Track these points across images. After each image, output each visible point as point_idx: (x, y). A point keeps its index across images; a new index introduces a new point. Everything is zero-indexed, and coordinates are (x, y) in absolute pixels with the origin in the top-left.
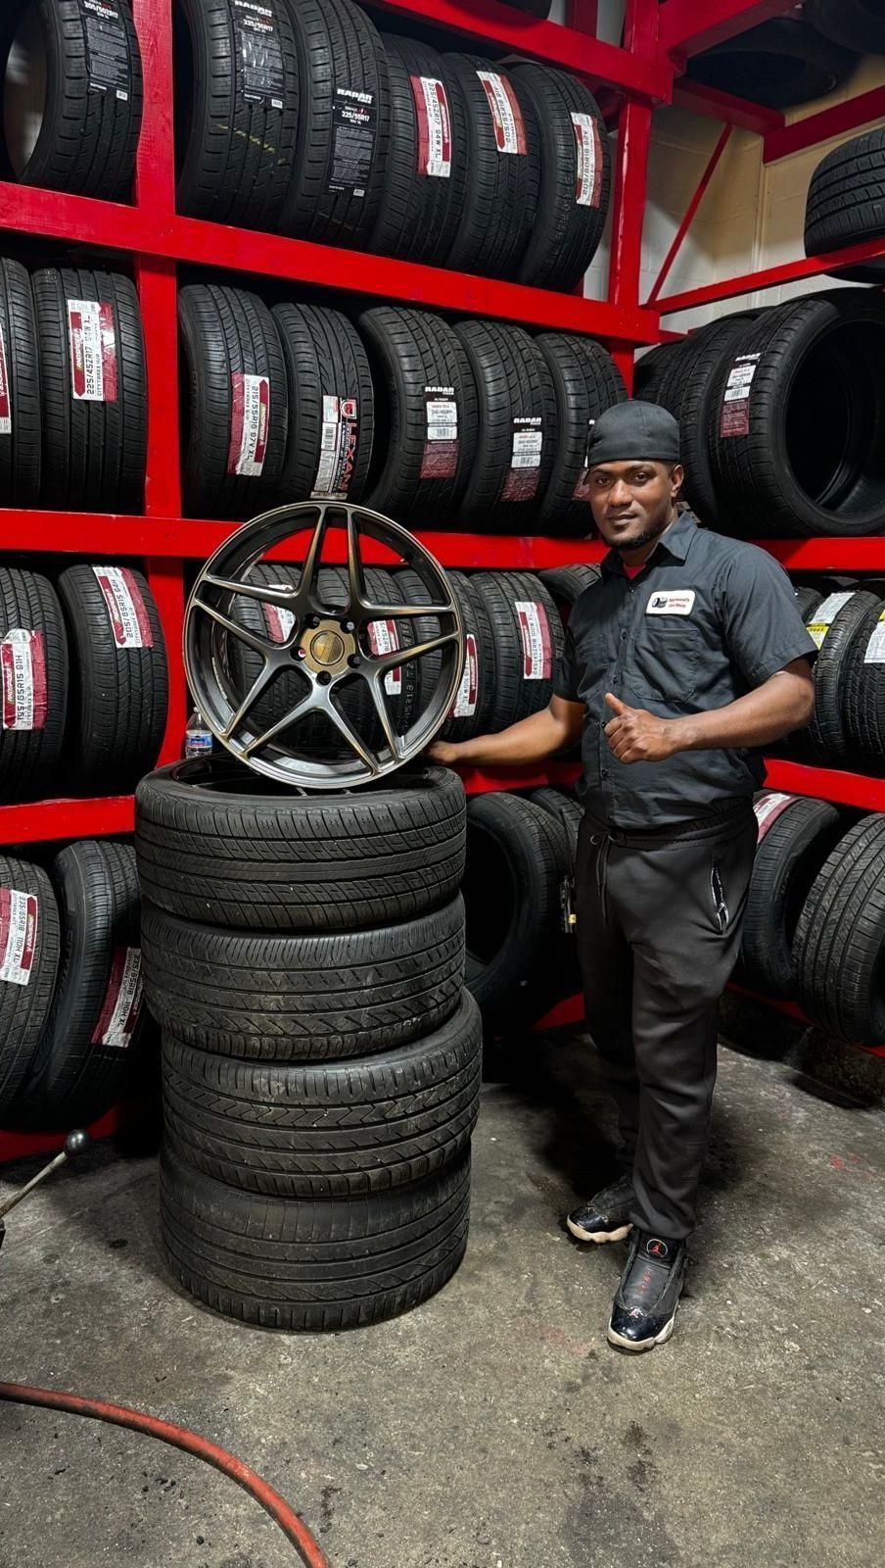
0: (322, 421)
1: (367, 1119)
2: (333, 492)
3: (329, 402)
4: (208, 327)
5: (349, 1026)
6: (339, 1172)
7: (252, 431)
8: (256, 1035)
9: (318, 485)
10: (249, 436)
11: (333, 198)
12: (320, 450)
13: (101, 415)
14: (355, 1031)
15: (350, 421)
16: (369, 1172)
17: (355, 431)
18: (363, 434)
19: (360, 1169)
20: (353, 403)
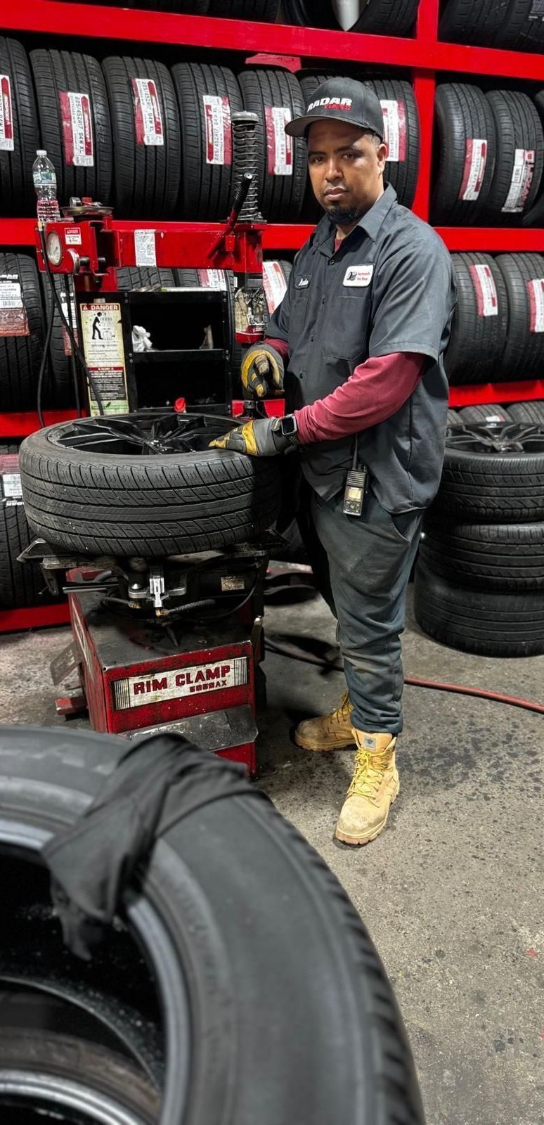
0: (514, 164)
1: (538, 552)
2: (515, 207)
3: (519, 153)
4: (453, 111)
5: (532, 505)
6: (522, 577)
7: (475, 173)
8: (484, 507)
9: (507, 203)
10: (473, 177)
11: (530, 24)
12: (511, 182)
13: (396, 169)
14: (535, 508)
15: (530, 164)
16: (537, 579)
17: (532, 170)
18: (536, 171)
19: (532, 577)
20: (532, 153)
